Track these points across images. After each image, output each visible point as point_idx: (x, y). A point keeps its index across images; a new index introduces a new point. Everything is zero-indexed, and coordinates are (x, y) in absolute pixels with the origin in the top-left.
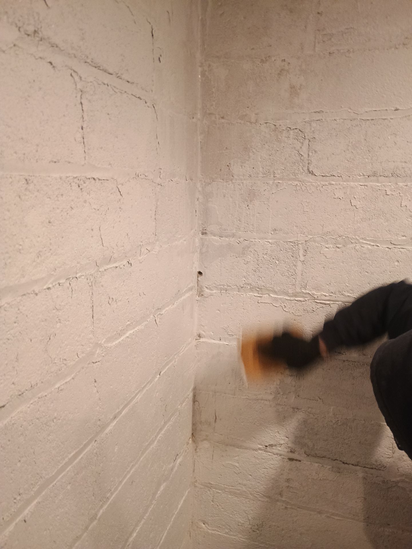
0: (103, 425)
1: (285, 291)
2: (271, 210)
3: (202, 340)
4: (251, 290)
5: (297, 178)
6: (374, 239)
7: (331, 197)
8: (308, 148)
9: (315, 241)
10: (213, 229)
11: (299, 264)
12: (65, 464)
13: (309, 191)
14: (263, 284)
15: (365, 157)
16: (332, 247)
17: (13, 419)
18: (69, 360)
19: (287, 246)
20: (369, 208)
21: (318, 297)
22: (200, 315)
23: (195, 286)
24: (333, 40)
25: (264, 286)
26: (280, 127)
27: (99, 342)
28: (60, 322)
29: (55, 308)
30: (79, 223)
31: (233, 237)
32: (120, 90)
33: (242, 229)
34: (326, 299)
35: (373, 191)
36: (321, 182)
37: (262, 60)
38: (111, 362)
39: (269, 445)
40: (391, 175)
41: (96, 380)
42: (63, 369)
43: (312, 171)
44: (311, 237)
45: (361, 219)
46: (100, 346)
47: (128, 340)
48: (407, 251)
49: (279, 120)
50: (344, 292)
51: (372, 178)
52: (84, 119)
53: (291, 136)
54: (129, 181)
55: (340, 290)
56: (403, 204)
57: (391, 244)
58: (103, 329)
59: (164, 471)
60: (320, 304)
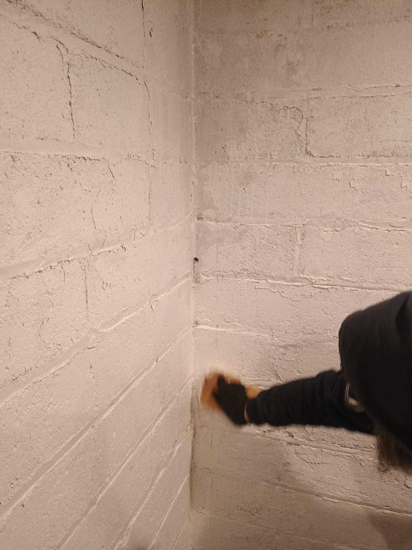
0: (100, 411)
1: (282, 276)
2: (268, 194)
3: (199, 327)
4: (248, 276)
5: (295, 159)
6: (374, 221)
7: (330, 179)
8: (306, 127)
9: (312, 224)
10: (209, 214)
11: (297, 248)
12: (62, 449)
13: (307, 173)
14: (260, 269)
15: (364, 136)
16: (330, 230)
17: (8, 403)
18: (63, 345)
19: (284, 230)
20: (369, 190)
21: (316, 282)
22: (196, 302)
23: (191, 273)
24: (331, 12)
25: (261, 272)
26: (277, 106)
27: (94, 328)
28: (53, 306)
29: (48, 292)
30: (70, 204)
31: (230, 222)
32: (109, 64)
33: (239, 213)
34: (325, 283)
35: (373, 172)
36: (320, 164)
37: (258, 35)
38: (107, 348)
39: (267, 431)
40: (391, 155)
41: (92, 366)
42: (57, 354)
43: (310, 151)
44: (309, 220)
45: (360, 201)
46: (95, 331)
47: (124, 326)
48: (406, 233)
49: (276, 98)
50: (342, 277)
51: (371, 158)
52: (72, 95)
53: (289, 116)
54: (121, 161)
55: (339, 274)
56: (404, 185)
57: (390, 226)
58: (98, 314)
59: (163, 457)
60: (318, 289)
